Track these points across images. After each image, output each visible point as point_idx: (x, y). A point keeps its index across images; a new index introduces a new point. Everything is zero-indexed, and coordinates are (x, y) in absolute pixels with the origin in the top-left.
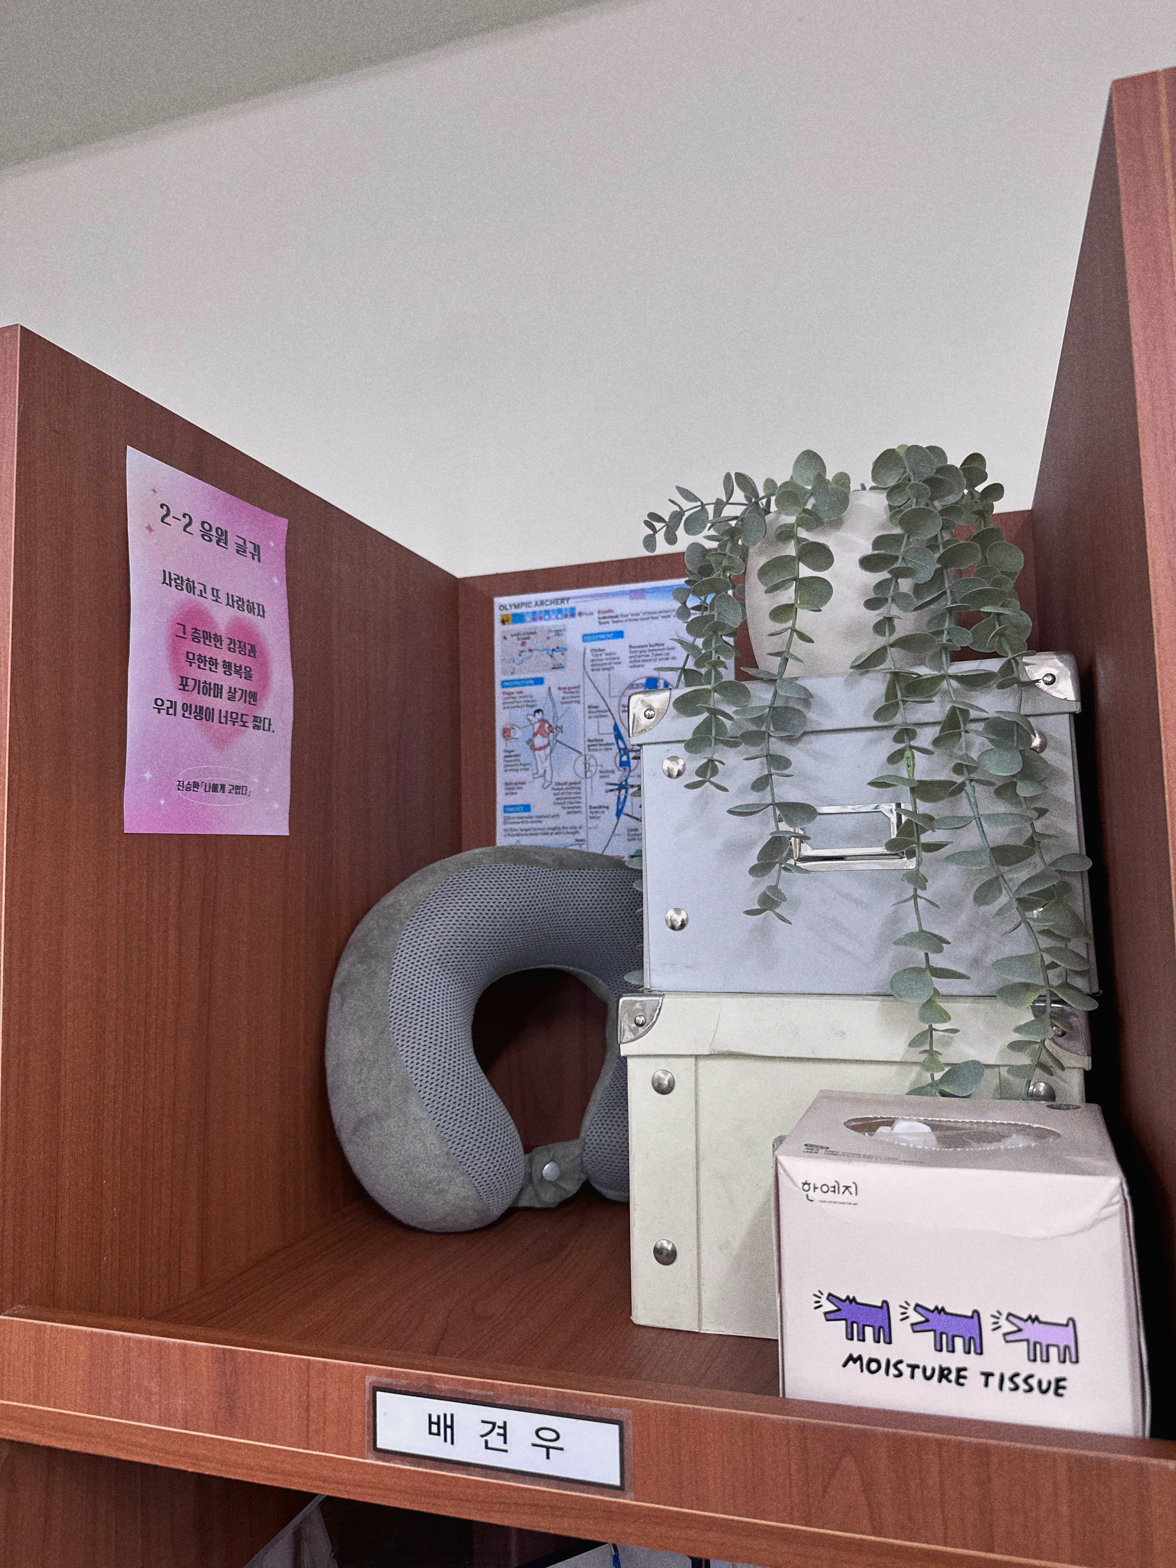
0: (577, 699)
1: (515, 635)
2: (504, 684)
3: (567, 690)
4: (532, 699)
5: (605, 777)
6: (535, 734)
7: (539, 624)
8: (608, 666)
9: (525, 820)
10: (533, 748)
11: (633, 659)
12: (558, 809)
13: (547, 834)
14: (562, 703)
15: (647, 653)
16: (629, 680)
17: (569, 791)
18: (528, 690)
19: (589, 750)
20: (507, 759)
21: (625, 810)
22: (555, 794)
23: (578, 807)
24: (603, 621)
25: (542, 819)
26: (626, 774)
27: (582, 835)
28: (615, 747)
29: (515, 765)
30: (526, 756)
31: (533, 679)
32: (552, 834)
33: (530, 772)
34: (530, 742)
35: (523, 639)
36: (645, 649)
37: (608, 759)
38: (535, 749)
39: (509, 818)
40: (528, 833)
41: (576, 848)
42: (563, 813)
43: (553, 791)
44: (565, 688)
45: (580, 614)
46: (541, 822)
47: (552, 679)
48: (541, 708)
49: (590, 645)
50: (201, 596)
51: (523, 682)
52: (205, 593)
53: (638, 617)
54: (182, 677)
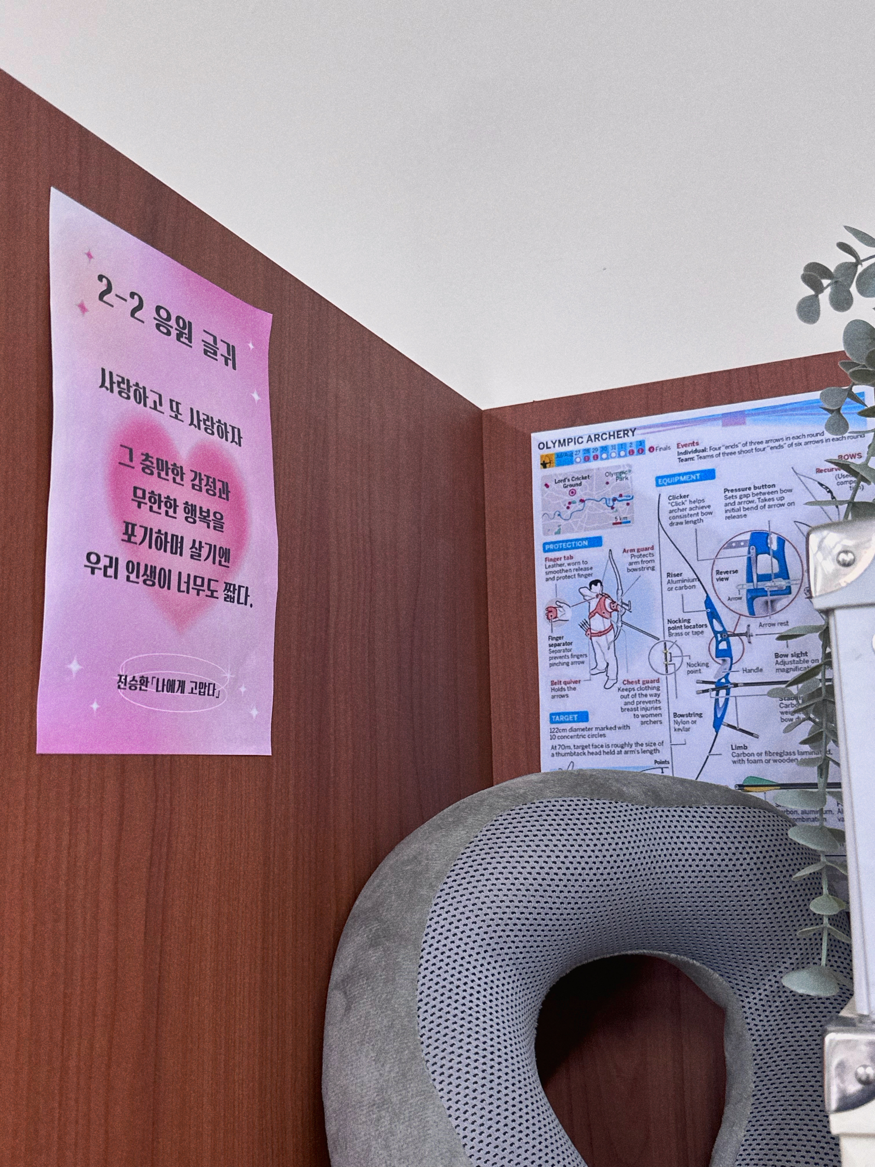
0: (651, 565)
1: (560, 481)
2: (547, 547)
3: (636, 553)
4: (586, 566)
5: (695, 672)
6: (591, 615)
7: (593, 465)
8: (695, 518)
9: (580, 733)
10: (590, 634)
11: (729, 507)
12: (627, 718)
13: (612, 753)
14: (629, 570)
15: (750, 499)
16: (728, 534)
17: (644, 692)
18: (579, 554)
19: (670, 635)
20: (553, 648)
21: (730, 718)
22: (622, 697)
23: (656, 715)
24: (683, 457)
25: (606, 732)
26: (728, 665)
27: (664, 755)
28: (708, 633)
29: (565, 657)
30: (580, 643)
31: (586, 539)
32: (620, 753)
33: (586, 665)
34: (585, 626)
35: (571, 486)
36: (748, 492)
37: (698, 646)
38: (592, 635)
39: (559, 730)
40: (586, 751)
41: (658, 772)
42: (635, 723)
43: (621, 693)
44: (632, 550)
45: (652, 449)
46: (604, 735)
47: (614, 538)
48: (601, 579)
49: (667, 491)
50: (155, 408)
51: (574, 544)
52: (161, 405)
53: (736, 450)
54: (127, 524)
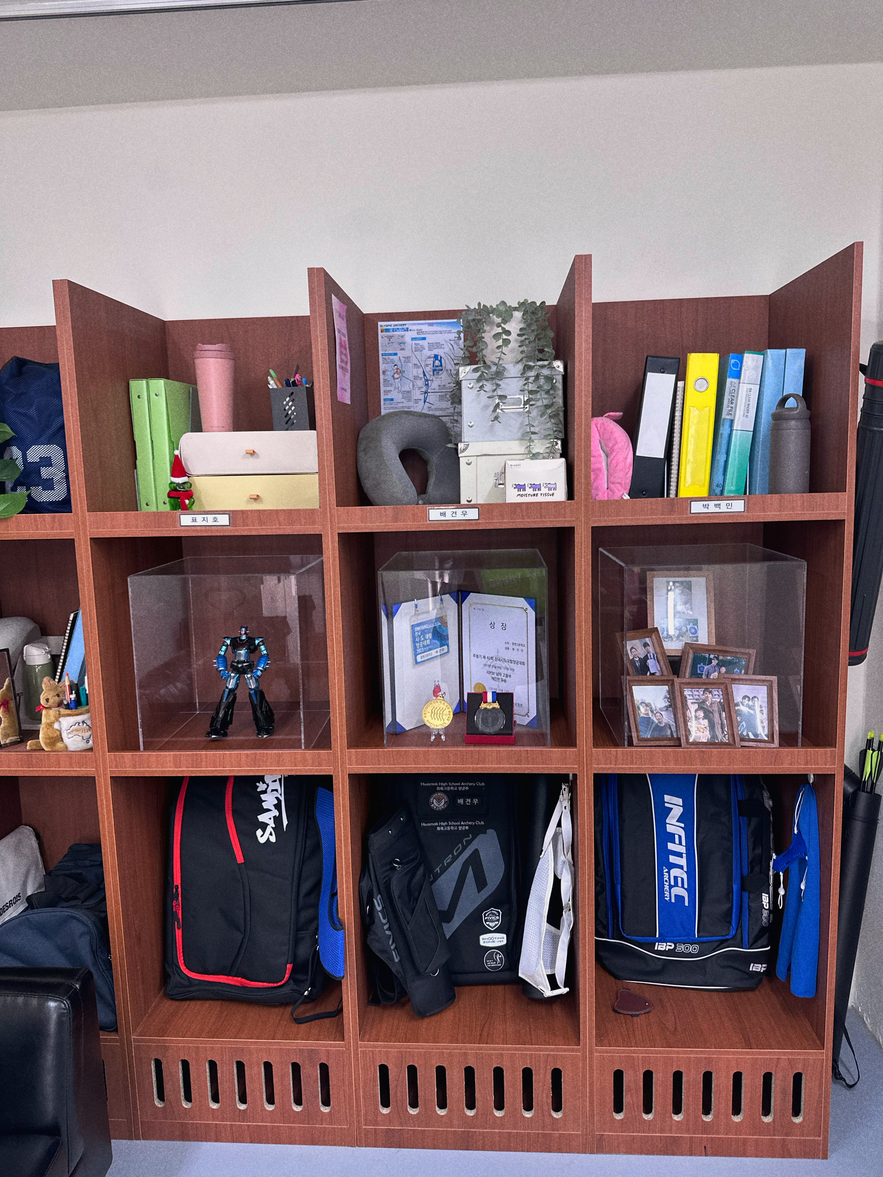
0: (409, 361)
1: (386, 337)
2: (382, 355)
3: (406, 358)
4: (393, 360)
5: (420, 389)
6: (395, 374)
7: (395, 333)
8: (421, 350)
9: (391, 404)
10: (394, 379)
11: (429, 348)
12: (403, 400)
13: (400, 408)
14: (404, 362)
15: (434, 346)
16: (429, 355)
17: (407, 394)
18: (391, 357)
19: (414, 380)
20: (384, 382)
21: (427, 400)
22: (402, 395)
23: (410, 400)
24: (418, 333)
26: (428, 388)
27: (412, 407)
28: (423, 379)
29: (387, 384)
30: (392, 381)
31: (393, 353)
32: (402, 407)
33: (393, 387)
34: (393, 376)
35: (389, 338)
36: (433, 344)
37: (420, 383)
39: (385, 403)
40: (392, 408)
42: (405, 401)
45: (410, 330)
46: (397, 404)
47: (401, 354)
48: (397, 364)
49: (414, 342)
51: (390, 354)
53: (431, 333)
